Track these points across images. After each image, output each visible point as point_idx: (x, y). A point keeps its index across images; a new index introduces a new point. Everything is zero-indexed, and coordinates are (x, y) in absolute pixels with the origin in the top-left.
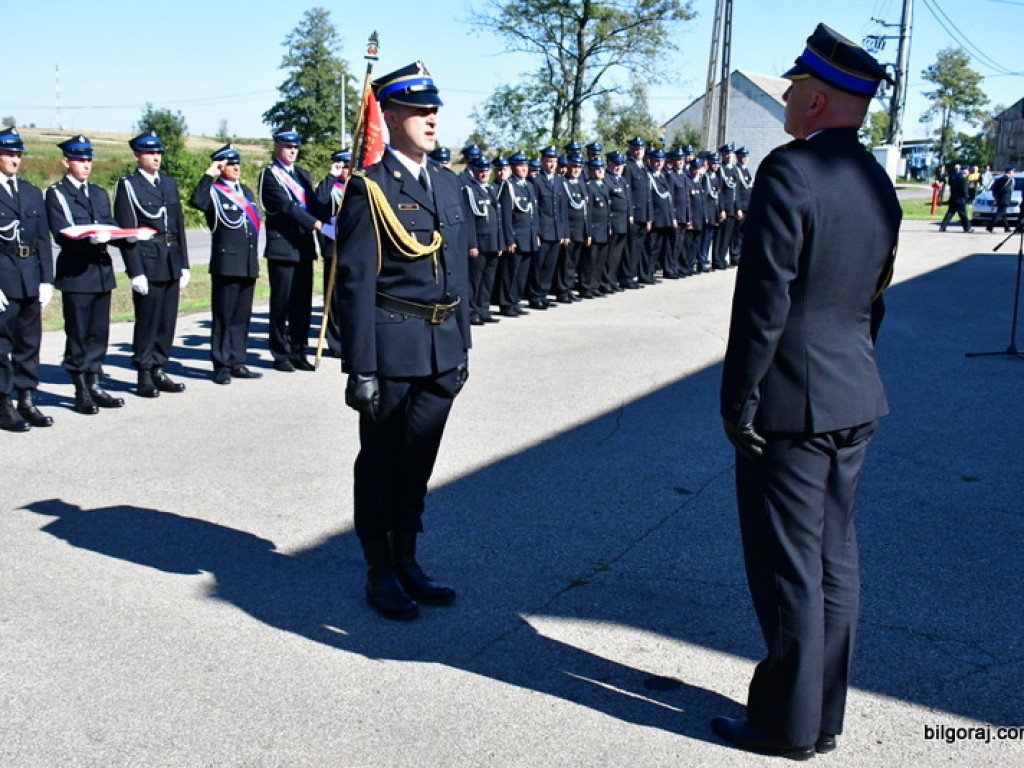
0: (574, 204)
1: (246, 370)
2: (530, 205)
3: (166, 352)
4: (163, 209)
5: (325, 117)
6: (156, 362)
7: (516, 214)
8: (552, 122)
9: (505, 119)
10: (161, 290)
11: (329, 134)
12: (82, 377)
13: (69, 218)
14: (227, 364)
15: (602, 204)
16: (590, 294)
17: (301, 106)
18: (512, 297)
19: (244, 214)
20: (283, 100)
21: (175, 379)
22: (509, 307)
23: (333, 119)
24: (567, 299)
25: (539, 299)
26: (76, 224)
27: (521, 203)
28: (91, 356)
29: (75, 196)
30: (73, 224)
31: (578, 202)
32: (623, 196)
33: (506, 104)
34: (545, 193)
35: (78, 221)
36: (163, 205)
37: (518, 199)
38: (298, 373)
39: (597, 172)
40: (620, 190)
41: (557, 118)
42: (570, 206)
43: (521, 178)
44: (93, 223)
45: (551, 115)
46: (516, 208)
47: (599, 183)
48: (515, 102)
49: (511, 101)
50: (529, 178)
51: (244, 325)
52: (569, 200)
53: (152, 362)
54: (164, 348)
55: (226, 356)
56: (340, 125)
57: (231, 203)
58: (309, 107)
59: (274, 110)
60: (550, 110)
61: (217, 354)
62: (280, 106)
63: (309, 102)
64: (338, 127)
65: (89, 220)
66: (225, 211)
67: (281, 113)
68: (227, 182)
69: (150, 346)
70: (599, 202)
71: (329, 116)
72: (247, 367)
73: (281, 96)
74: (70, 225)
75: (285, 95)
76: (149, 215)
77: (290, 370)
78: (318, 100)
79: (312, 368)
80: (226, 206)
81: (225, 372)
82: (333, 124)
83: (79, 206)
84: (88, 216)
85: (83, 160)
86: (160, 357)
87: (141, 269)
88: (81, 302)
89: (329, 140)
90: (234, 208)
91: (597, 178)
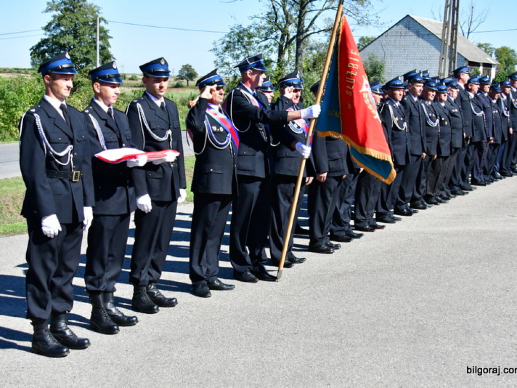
0: (430, 123)
1: (219, 281)
2: (405, 125)
3: (160, 267)
4: (169, 132)
5: (82, 51)
6: (151, 279)
7: (394, 132)
8: (277, 55)
9: (238, 52)
10: (162, 209)
11: (84, 64)
12: (101, 297)
13: (102, 143)
14: (205, 277)
15: (446, 123)
16: (435, 201)
17: (62, 42)
18: (387, 205)
19: (229, 135)
20: (46, 37)
21: (167, 294)
22: (385, 214)
23: (88, 52)
24: (421, 205)
25: (404, 206)
26: (108, 148)
27: (399, 121)
28: (108, 275)
29: (106, 120)
30: (105, 148)
31: (434, 122)
32: (459, 115)
33: (239, 41)
34: (415, 113)
35: (110, 145)
36: (169, 128)
37: (397, 119)
38: (260, 283)
39: (443, 95)
40: (456, 110)
41: (281, 52)
42: (427, 125)
43: (396, 100)
44: (121, 147)
45: (276, 49)
46: (394, 125)
47: (443, 104)
48: (246, 39)
49: (242, 39)
50: (402, 102)
51: (217, 239)
52: (426, 119)
53: (148, 278)
54: (158, 263)
55: (205, 270)
56: (95, 58)
57: (218, 125)
58: (68, 43)
59: (39, 45)
60: (275, 45)
61: (196, 268)
62: (44, 42)
63: (69, 39)
64: (91, 59)
65: (117, 144)
66: (214, 132)
67: (45, 47)
68: (212, 106)
69: (149, 263)
70: (444, 121)
71: (85, 50)
72: (219, 279)
73: (46, 34)
74: (104, 150)
75: (48, 33)
76: (156, 137)
77: (253, 281)
78: (75, 37)
79: (274, 279)
80: (215, 128)
81: (203, 286)
82: (88, 56)
83: (109, 130)
84: (117, 140)
85: (114, 86)
86: (154, 272)
87: (146, 189)
88: (108, 224)
89: (85, 69)
90: (221, 129)
91: (441, 100)
